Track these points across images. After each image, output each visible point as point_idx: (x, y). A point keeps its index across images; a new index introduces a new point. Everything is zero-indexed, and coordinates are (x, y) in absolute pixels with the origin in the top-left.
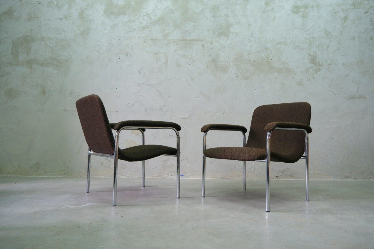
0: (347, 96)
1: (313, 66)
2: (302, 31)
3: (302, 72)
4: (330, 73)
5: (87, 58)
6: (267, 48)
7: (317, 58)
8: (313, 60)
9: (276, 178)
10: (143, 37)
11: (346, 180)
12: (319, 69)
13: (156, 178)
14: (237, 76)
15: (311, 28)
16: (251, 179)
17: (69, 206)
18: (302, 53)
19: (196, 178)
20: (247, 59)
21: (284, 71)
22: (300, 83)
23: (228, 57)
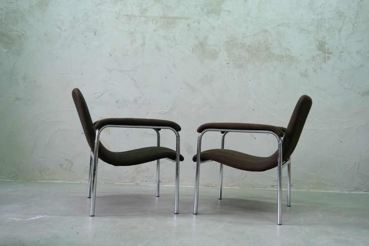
0: (360, 91)
1: (321, 54)
2: (309, 11)
3: (307, 61)
4: (341, 62)
5: (45, 34)
6: (267, 31)
7: (326, 44)
8: (321, 46)
9: (271, 188)
10: (116, 12)
11: (356, 192)
12: (328, 57)
13: (128, 184)
14: (228, 64)
15: (320, 7)
17: (15, 219)
18: (308, 38)
20: (241, 43)
21: (285, 58)
22: (304, 73)
23: (219, 40)
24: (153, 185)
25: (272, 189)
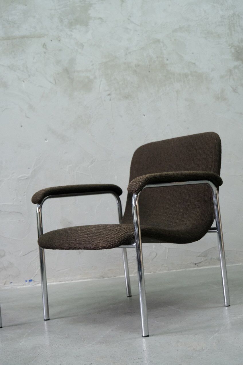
1: (240, 65)
2: (215, 5)
3: (222, 77)
6: (158, 41)
9: (194, 267)
14: (109, 95)
16: (152, 273)
18: (219, 44)
19: (54, 283)
20: (125, 63)
21: (190, 77)
22: (220, 96)
23: (92, 62)
24: (21, 287)
25: (195, 269)
